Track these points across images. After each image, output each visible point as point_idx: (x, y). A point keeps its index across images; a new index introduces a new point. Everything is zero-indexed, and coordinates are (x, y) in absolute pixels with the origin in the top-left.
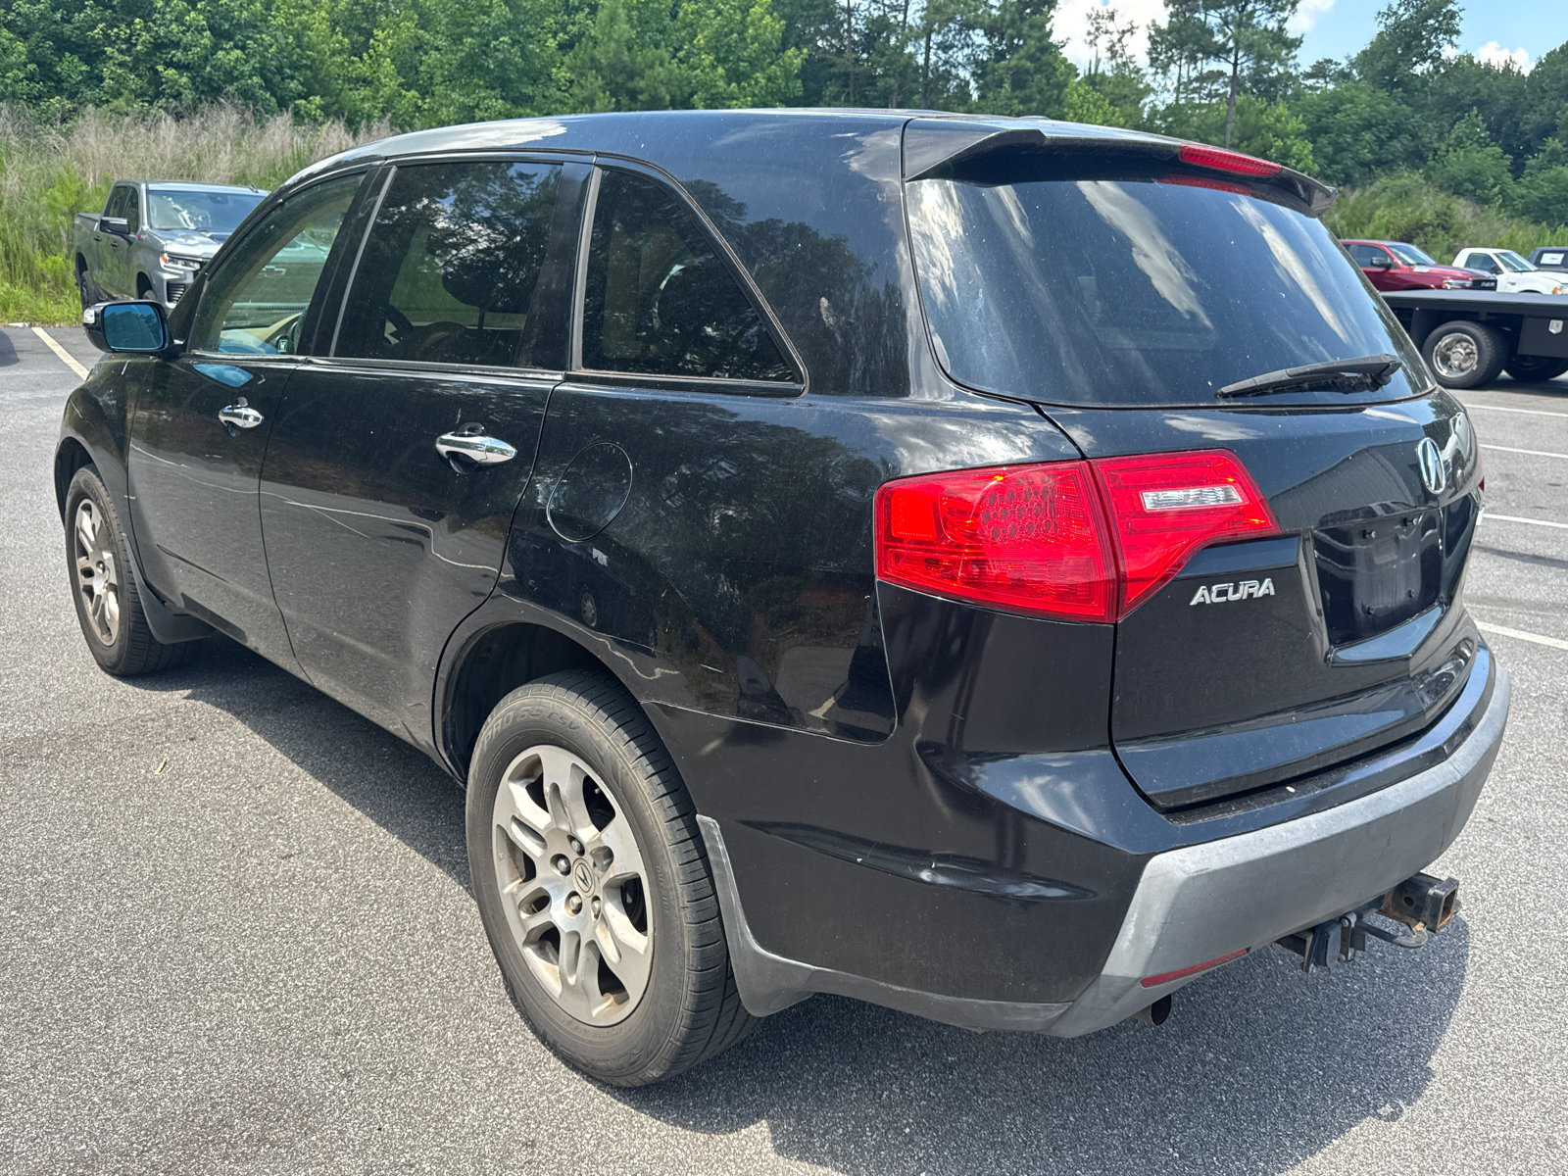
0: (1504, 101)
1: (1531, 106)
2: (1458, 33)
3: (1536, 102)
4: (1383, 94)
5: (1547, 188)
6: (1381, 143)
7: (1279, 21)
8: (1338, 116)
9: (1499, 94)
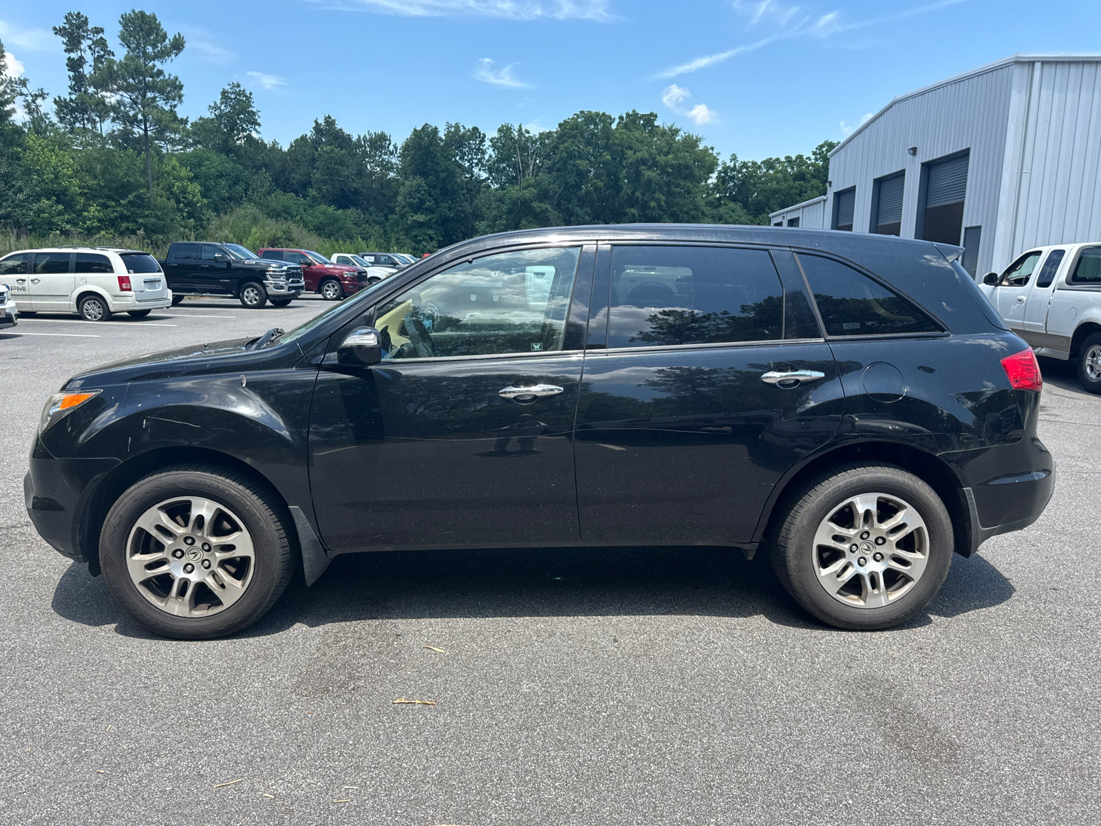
0: (278, 165)
1: (293, 169)
2: (259, 125)
3: (295, 167)
4: (223, 156)
5: (322, 218)
6: (230, 187)
7: (171, 106)
8: (203, 168)
9: (275, 161)
